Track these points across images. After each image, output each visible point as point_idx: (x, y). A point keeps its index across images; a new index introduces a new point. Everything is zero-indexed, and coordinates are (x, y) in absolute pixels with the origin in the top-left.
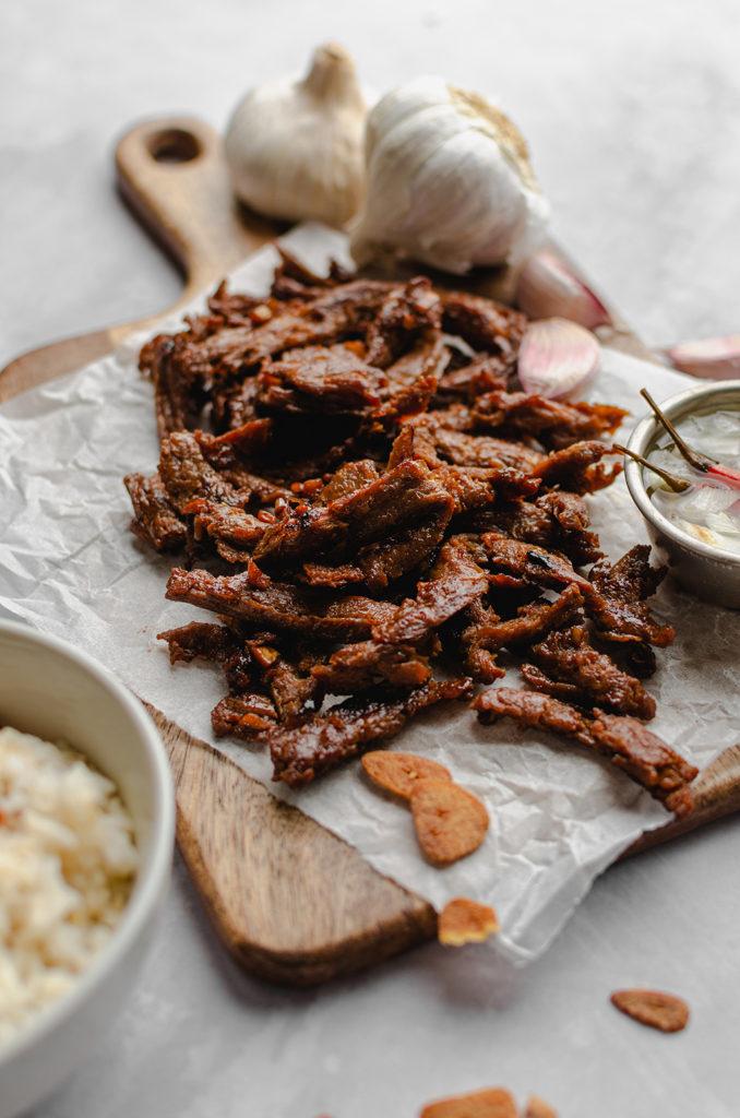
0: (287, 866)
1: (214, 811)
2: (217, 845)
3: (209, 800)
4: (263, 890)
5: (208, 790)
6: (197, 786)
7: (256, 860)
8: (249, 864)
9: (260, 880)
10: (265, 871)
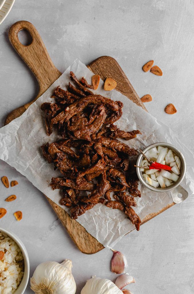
0: (87, 238)
1: (73, 229)
2: (75, 235)
3: (72, 227)
4: (84, 243)
5: (71, 225)
6: (69, 224)
7: (82, 237)
8: (81, 238)
9: (83, 241)
10: (83, 239)
